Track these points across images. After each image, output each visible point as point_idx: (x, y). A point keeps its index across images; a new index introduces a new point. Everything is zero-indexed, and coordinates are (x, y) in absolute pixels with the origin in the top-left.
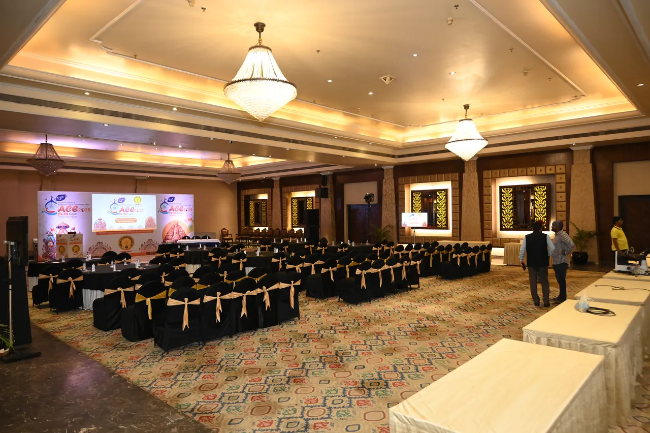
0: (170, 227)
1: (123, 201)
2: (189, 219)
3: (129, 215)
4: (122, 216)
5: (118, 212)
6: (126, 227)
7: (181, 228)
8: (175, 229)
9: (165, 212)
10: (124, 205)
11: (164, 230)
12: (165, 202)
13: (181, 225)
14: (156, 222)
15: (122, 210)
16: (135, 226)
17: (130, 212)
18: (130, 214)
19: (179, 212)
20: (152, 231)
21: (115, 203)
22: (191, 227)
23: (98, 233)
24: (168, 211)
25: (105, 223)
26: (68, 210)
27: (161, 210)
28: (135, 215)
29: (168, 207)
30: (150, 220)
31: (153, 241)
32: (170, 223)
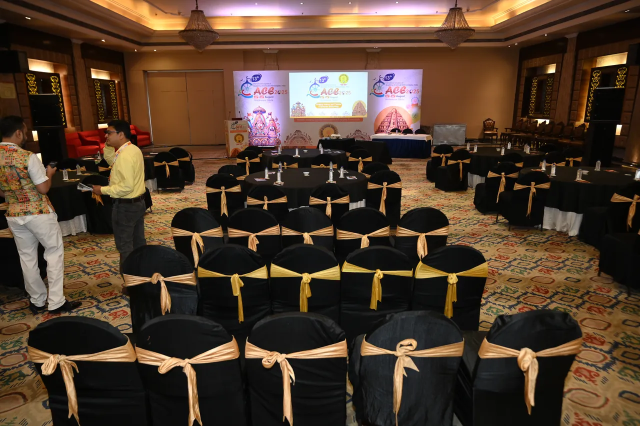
0: (386, 115)
1: (325, 81)
2: (413, 105)
3: (331, 99)
4: (324, 99)
5: (320, 94)
6: (328, 113)
7: (401, 116)
8: (393, 118)
9: (380, 95)
10: (326, 86)
11: (377, 119)
12: (380, 81)
13: (400, 112)
14: (366, 109)
15: (324, 92)
16: (340, 113)
17: (333, 95)
18: (334, 98)
19: (399, 94)
20: (361, 119)
21: (315, 84)
22: (415, 116)
23: (296, 120)
24: (384, 93)
25: (304, 109)
26: (264, 93)
27: (374, 92)
28: (340, 98)
29: (384, 88)
30: (359, 105)
31: (362, 133)
32: (385, 110)
